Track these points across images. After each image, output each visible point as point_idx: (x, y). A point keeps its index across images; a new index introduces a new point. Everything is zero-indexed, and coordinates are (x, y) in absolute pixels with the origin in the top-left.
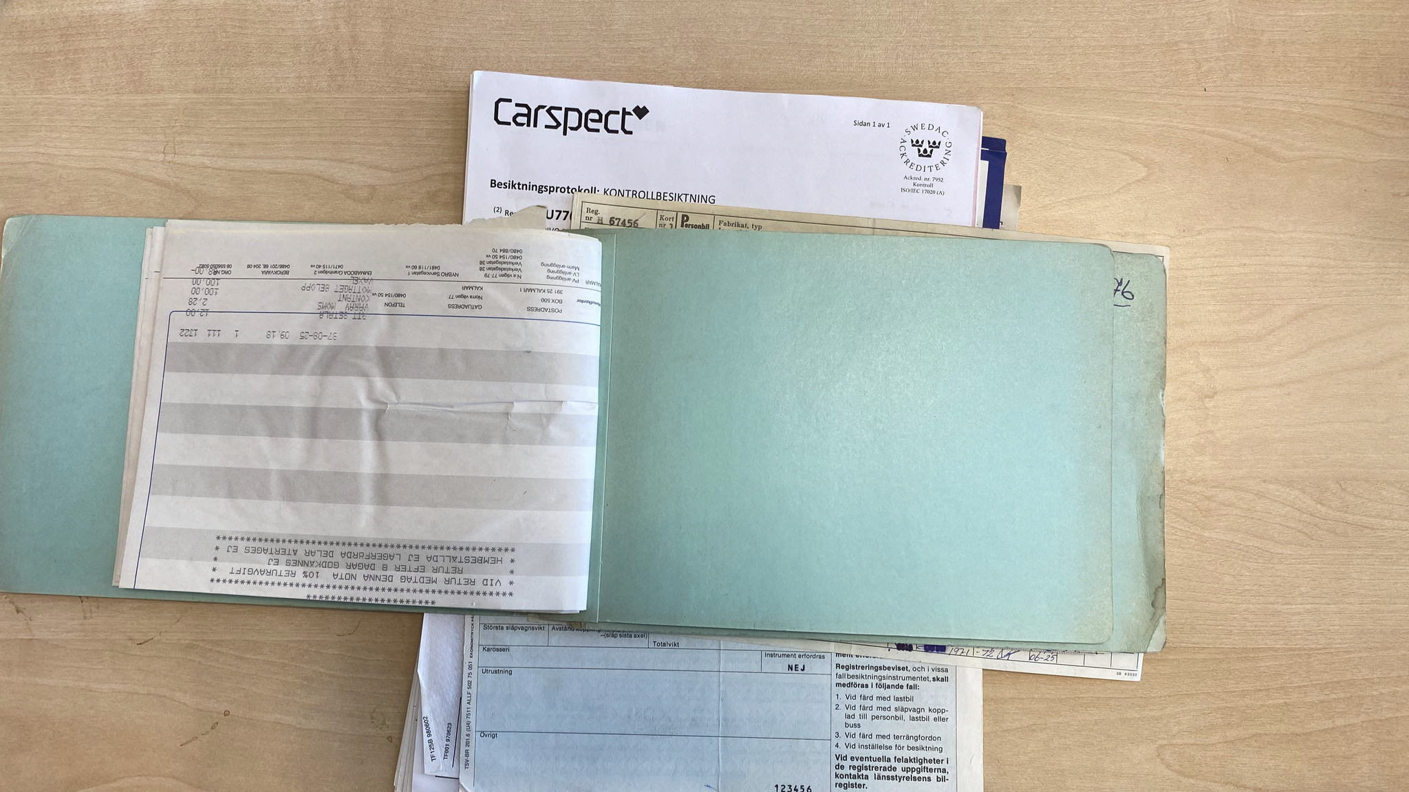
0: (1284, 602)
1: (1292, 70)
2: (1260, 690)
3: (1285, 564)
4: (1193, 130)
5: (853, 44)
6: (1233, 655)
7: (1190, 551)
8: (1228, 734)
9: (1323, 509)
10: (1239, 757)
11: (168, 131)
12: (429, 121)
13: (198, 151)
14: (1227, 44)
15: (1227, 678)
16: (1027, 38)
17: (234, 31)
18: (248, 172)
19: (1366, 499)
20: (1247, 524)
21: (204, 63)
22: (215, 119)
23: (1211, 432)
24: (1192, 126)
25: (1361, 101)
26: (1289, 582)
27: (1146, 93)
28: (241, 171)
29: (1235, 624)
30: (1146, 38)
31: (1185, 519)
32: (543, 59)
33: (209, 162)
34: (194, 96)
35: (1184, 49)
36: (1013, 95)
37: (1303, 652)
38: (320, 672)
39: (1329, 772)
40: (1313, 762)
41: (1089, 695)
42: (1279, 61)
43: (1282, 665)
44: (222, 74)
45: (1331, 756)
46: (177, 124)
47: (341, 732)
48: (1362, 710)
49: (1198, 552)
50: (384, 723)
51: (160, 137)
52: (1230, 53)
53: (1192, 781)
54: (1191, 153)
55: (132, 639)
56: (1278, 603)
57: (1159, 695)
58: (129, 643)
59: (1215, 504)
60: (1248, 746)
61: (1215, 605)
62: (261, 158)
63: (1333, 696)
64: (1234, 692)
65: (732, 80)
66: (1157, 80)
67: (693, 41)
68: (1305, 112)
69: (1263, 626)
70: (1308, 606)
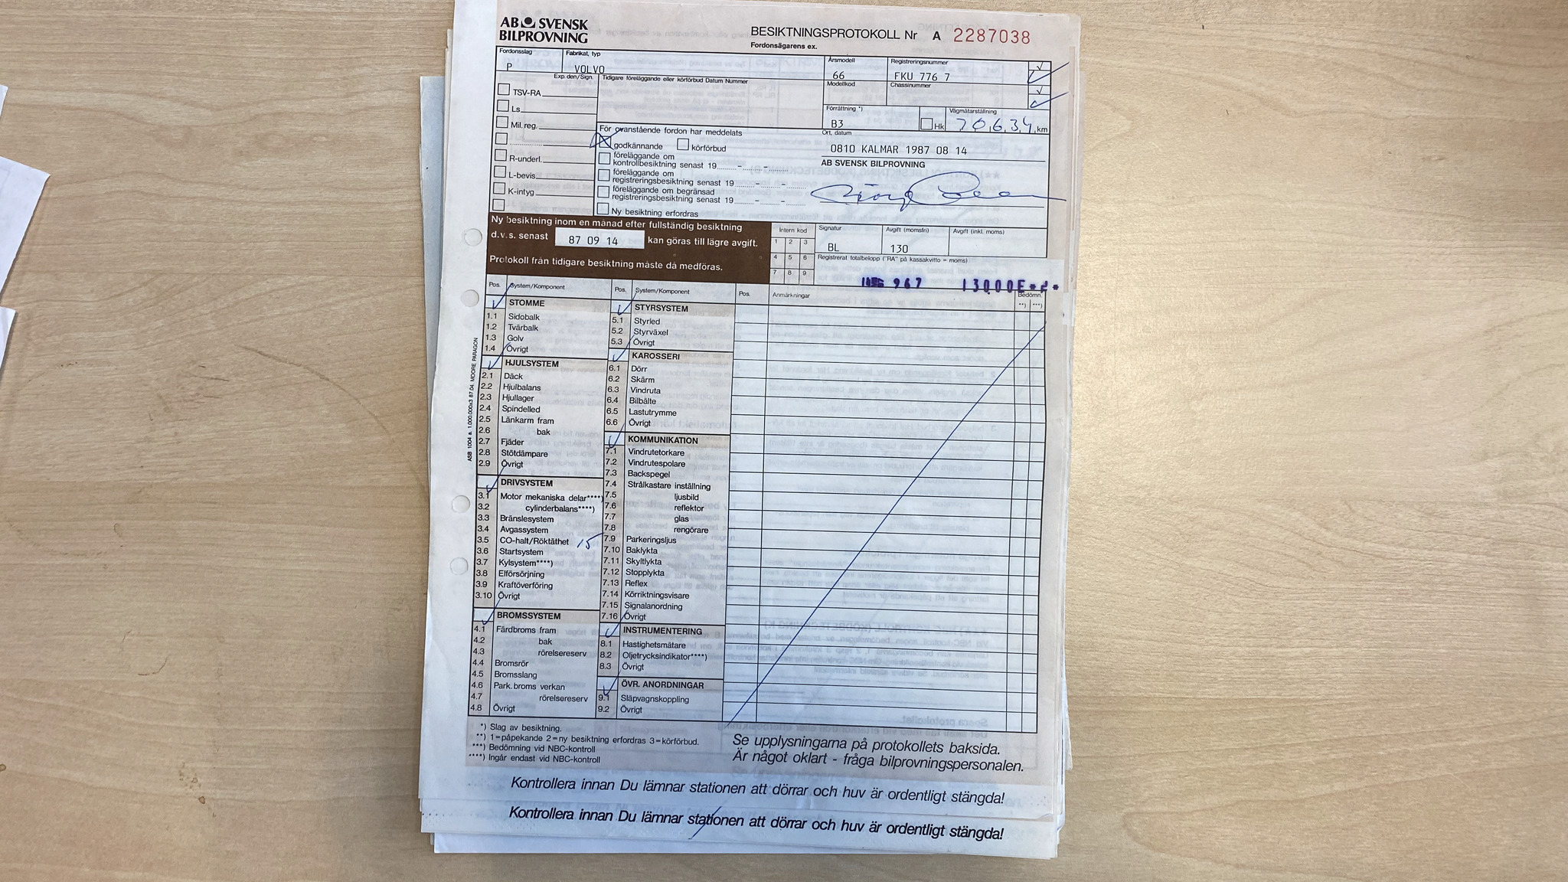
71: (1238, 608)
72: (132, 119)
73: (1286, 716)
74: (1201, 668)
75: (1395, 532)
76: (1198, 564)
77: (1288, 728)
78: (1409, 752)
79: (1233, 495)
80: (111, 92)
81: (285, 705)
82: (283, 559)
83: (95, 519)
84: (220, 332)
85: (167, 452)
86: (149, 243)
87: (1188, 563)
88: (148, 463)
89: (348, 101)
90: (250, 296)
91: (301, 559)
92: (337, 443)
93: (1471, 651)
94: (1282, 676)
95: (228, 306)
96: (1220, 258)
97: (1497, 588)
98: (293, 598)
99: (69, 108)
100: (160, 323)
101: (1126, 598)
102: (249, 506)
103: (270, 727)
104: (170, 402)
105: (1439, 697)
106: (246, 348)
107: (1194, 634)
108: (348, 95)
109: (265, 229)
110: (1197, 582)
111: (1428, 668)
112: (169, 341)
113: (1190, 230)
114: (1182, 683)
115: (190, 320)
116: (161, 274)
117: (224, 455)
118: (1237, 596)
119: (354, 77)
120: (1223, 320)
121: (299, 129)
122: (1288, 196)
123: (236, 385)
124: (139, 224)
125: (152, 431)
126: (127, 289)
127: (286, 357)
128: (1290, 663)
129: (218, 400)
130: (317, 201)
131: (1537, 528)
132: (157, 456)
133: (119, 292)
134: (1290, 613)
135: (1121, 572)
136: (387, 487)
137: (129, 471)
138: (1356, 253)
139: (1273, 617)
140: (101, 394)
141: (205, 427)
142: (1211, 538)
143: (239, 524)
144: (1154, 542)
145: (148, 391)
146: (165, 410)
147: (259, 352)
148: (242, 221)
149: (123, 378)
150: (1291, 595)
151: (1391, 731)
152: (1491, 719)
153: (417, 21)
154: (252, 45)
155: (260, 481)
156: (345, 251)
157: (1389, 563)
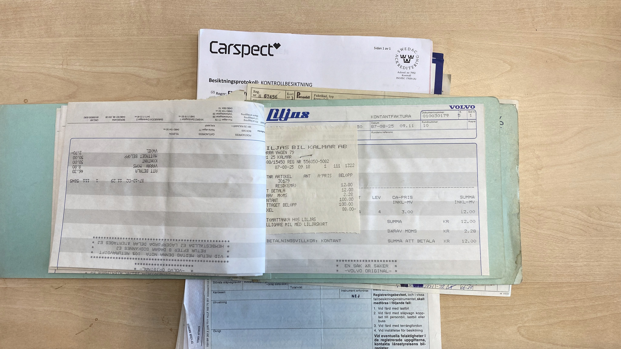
0: (574, 261)
1: (575, 20)
2: (564, 301)
3: (575, 244)
4: (531, 48)
5: (377, 11)
6: (552, 286)
7: (532, 239)
8: (549, 321)
9: (591, 219)
10: (554, 331)
11: (64, 55)
12: (184, 48)
13: (78, 64)
14: (546, 9)
15: (549, 296)
16: (456, 7)
17: (93, 8)
18: (101, 73)
19: (610, 214)
20: (557, 227)
21: (80, 23)
22: (85, 49)
23: (541, 185)
24: (531, 47)
25: (607, 35)
26: (576, 252)
27: (510, 32)
28: (98, 73)
29: (552, 272)
30: (509, 7)
31: (529, 225)
32: (235, 19)
33: (83, 69)
34: (76, 38)
35: (527, 12)
36: (449, 33)
37: (583, 284)
38: (139, 300)
39: (595, 337)
40: (587, 333)
41: (487, 304)
42: (570, 16)
43: (573, 290)
44: (88, 28)
45: (596, 330)
46: (68, 52)
47: (149, 327)
48: (609, 309)
49: (535, 240)
50: (168, 323)
51: (61, 57)
52: (548, 13)
53: (533, 342)
54: (530, 59)
55: (52, 287)
56: (571, 262)
57: (518, 304)
58: (51, 288)
59: (542, 218)
60: (559, 326)
61: (543, 263)
62: (107, 66)
63: (596, 303)
64: (552, 302)
65: (322, 28)
66: (514, 26)
67: (304, 11)
68: (582, 40)
69: (564, 272)
70: (585, 263)
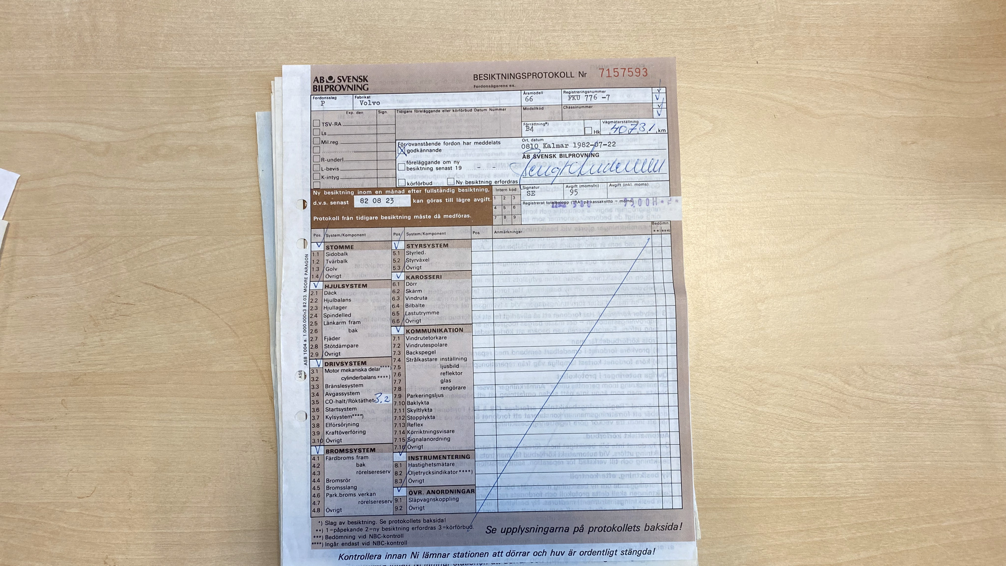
71: (792, 438)
72: (71, 138)
73: (827, 508)
74: (770, 478)
75: (893, 386)
76: (766, 410)
77: (828, 516)
78: (908, 531)
79: (787, 364)
80: (60, 122)
81: (173, 515)
82: (170, 420)
83: (49, 396)
84: (129, 274)
85: (95, 352)
86: (83, 217)
87: (760, 409)
88: (84, 359)
89: (210, 123)
90: (148, 250)
91: (183, 419)
92: (205, 343)
93: (947, 463)
94: (823, 482)
95: (134, 258)
96: (773, 210)
97: (962, 421)
98: (178, 446)
99: (31, 133)
100: (91, 269)
101: (719, 433)
102: (149, 386)
103: (163, 531)
104: (98, 320)
105: (926, 493)
106: (146, 284)
107: (764, 456)
108: (210, 120)
109: (156, 207)
110: (765, 421)
111: (919, 474)
112: (96, 280)
113: (752, 193)
114: (757, 488)
115: (109, 266)
116: (91, 237)
117: (132, 353)
118: (792, 430)
119: (214, 108)
120: (776, 250)
121: (179, 142)
122: (816, 169)
123: (140, 308)
124: (76, 206)
125: (85, 338)
126: (69, 247)
127: (172, 288)
128: (829, 473)
129: (129, 317)
130: (191, 188)
131: (986, 381)
132: (89, 355)
133: (65, 249)
134: (827, 440)
135: (715, 416)
136: (238, 371)
137: (70, 365)
138: (861, 205)
139: (816, 443)
140: (53, 315)
141: (119, 336)
142: (773, 392)
143: (142, 398)
144: (737, 396)
145: (83, 313)
146: (94, 325)
147: (155, 286)
148: (143, 202)
149: (67, 305)
150: (827, 429)
151: (896, 517)
152: (961, 507)
153: (254, 71)
154: (149, 90)
155: (156, 369)
156: (209, 219)
157: (890, 406)
